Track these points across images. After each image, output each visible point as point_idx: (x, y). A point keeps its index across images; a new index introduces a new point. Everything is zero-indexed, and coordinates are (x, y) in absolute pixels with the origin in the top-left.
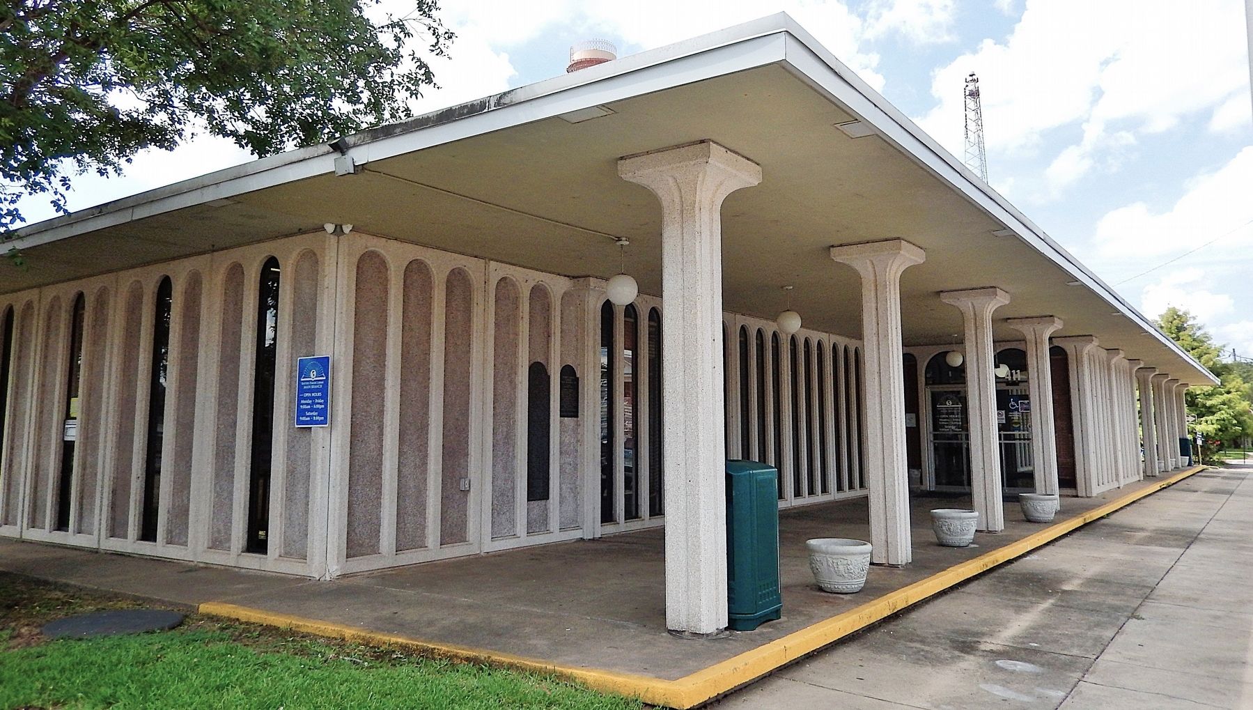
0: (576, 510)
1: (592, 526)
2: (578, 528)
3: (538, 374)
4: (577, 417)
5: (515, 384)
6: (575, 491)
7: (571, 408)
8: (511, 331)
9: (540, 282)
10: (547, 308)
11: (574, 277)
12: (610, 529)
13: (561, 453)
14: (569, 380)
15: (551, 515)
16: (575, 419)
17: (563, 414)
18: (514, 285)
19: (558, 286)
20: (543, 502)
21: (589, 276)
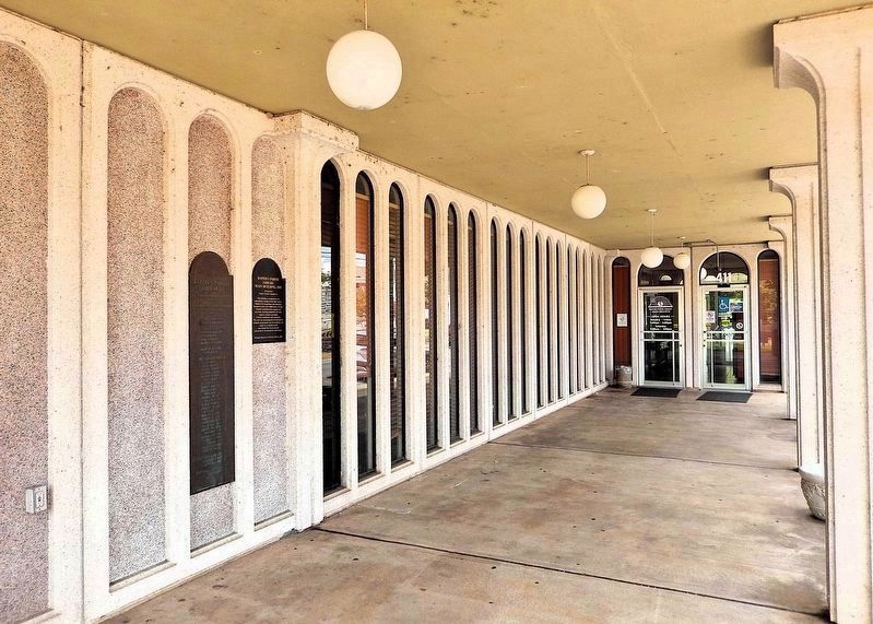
0: (283, 487)
1: (311, 505)
2: (287, 513)
3: (208, 273)
4: (284, 340)
5: (162, 290)
6: (282, 457)
7: (271, 329)
8: (150, 194)
9: (210, 112)
10: (226, 161)
11: (275, 115)
12: (339, 501)
13: (256, 402)
14: (269, 283)
15: (238, 507)
16: (282, 344)
17: (259, 337)
18: (154, 108)
19: (244, 125)
20: (224, 488)
21: (299, 111)
